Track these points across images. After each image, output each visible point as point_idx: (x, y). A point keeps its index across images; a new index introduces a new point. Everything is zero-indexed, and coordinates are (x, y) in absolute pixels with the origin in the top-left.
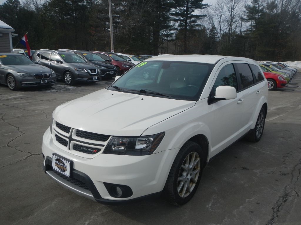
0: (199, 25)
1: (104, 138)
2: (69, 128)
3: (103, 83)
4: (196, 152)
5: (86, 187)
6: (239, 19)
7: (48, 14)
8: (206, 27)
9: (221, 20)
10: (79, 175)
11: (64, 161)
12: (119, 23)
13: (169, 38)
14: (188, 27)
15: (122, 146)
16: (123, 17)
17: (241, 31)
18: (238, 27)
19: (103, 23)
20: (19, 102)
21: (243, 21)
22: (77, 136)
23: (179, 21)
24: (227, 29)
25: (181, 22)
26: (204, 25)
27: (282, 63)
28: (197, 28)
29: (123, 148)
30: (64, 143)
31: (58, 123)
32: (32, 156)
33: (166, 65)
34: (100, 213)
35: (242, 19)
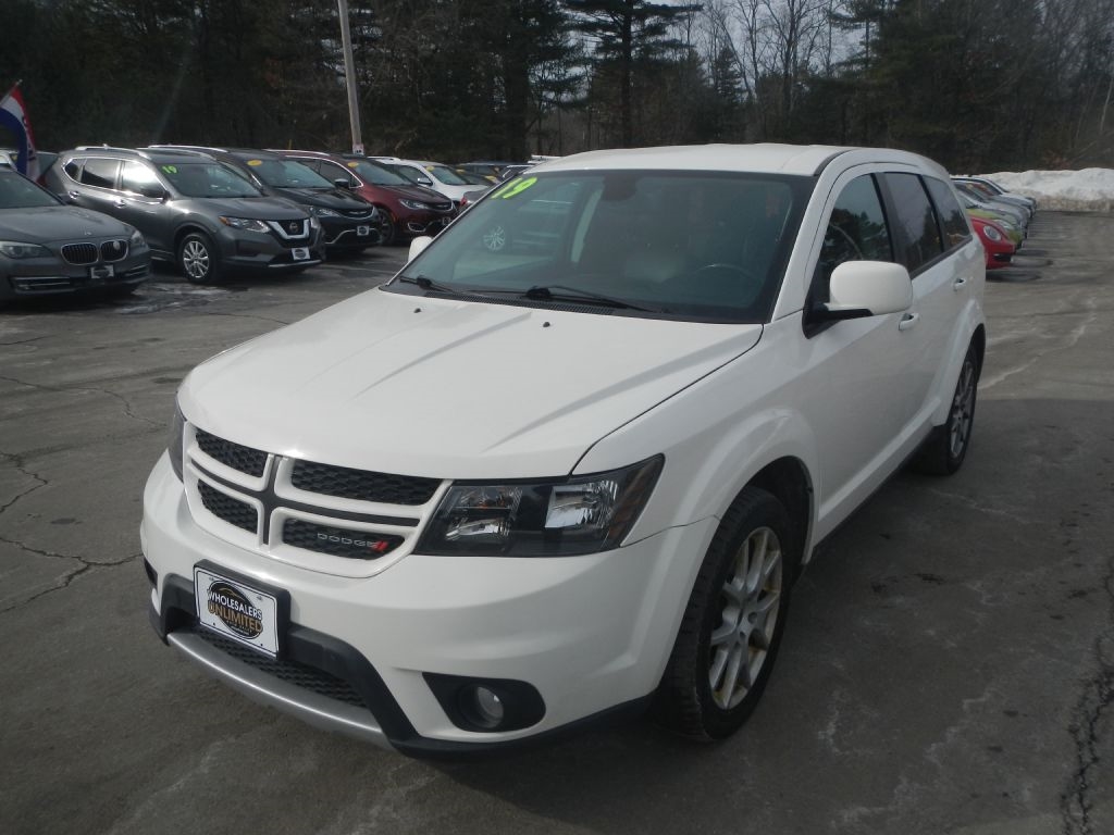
0: (674, 45)
1: (414, 489)
2: (261, 456)
3: (331, 271)
4: (771, 527)
5: (349, 692)
6: (821, 16)
7: (94, 10)
8: (701, 51)
9: (754, 23)
10: (319, 648)
11: (251, 595)
12: (371, 40)
13: (565, 97)
14: (633, 53)
15: (487, 521)
16: (387, 19)
17: (828, 62)
18: (817, 50)
19: (310, 42)
20: (11, 356)
21: (837, 26)
22: (296, 485)
23: (600, 31)
24: (778, 58)
25: (608, 33)
26: (692, 42)
27: (981, 177)
28: (669, 54)
29: (492, 529)
30: (243, 518)
31: (208, 435)
32: (90, 572)
33: (620, 184)
34: (402, 791)
35: (834, 18)
